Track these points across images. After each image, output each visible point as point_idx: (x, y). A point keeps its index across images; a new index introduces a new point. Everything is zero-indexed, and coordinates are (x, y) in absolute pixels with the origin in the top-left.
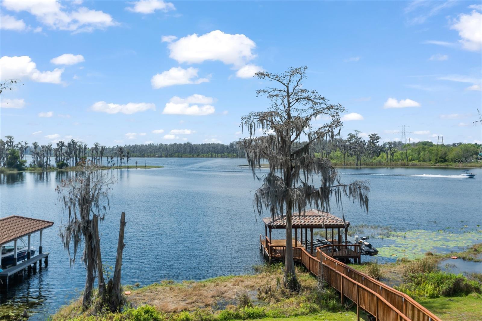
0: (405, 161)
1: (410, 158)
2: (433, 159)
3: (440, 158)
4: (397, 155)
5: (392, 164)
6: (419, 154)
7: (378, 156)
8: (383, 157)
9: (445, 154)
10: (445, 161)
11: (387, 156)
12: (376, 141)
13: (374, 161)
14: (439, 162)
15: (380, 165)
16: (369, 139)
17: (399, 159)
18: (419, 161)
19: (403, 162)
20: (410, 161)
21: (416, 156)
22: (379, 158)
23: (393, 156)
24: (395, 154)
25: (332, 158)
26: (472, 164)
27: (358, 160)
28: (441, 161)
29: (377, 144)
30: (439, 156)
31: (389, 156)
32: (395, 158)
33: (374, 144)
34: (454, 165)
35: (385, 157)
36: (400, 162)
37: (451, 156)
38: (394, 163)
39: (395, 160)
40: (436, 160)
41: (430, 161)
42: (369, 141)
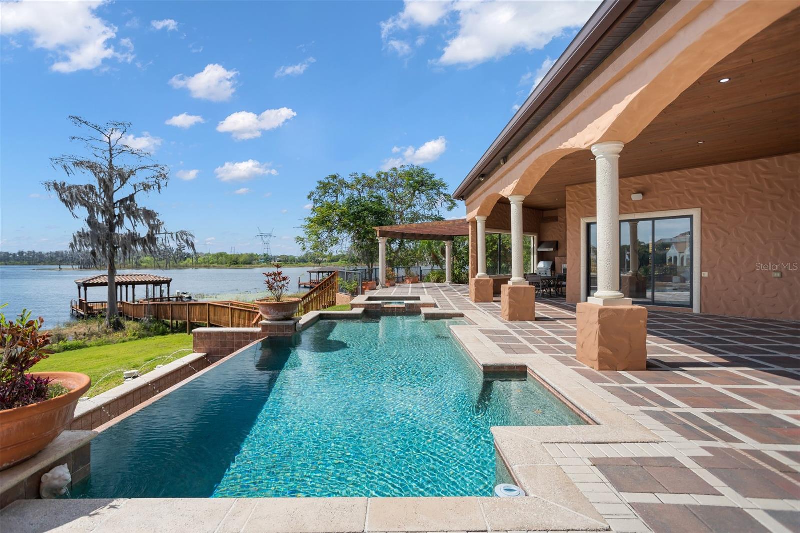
0: (207, 264)
1: (211, 262)
2: (229, 262)
3: (233, 261)
4: (201, 260)
5: (197, 266)
6: (218, 259)
7: (185, 261)
8: (189, 261)
9: (237, 259)
10: (237, 264)
11: (193, 261)
12: (182, 249)
13: (181, 264)
14: (233, 264)
15: (187, 267)
16: (177, 247)
17: (202, 263)
18: (218, 264)
19: (205, 265)
20: (211, 264)
21: (216, 260)
22: (186, 262)
23: (197, 261)
24: (199, 259)
25: (142, 262)
26: (256, 266)
27: (167, 264)
28: (235, 264)
29: (184, 251)
30: (233, 260)
31: (194, 261)
32: (199, 262)
33: (181, 251)
34: (243, 266)
35: (191, 261)
36: (203, 265)
37: (241, 260)
38: (199, 265)
39: (199, 264)
40: (231, 263)
41: (226, 264)
42: (177, 249)
